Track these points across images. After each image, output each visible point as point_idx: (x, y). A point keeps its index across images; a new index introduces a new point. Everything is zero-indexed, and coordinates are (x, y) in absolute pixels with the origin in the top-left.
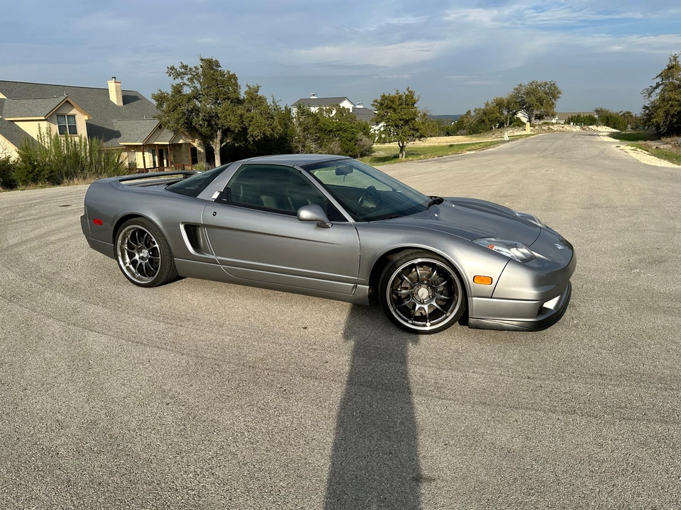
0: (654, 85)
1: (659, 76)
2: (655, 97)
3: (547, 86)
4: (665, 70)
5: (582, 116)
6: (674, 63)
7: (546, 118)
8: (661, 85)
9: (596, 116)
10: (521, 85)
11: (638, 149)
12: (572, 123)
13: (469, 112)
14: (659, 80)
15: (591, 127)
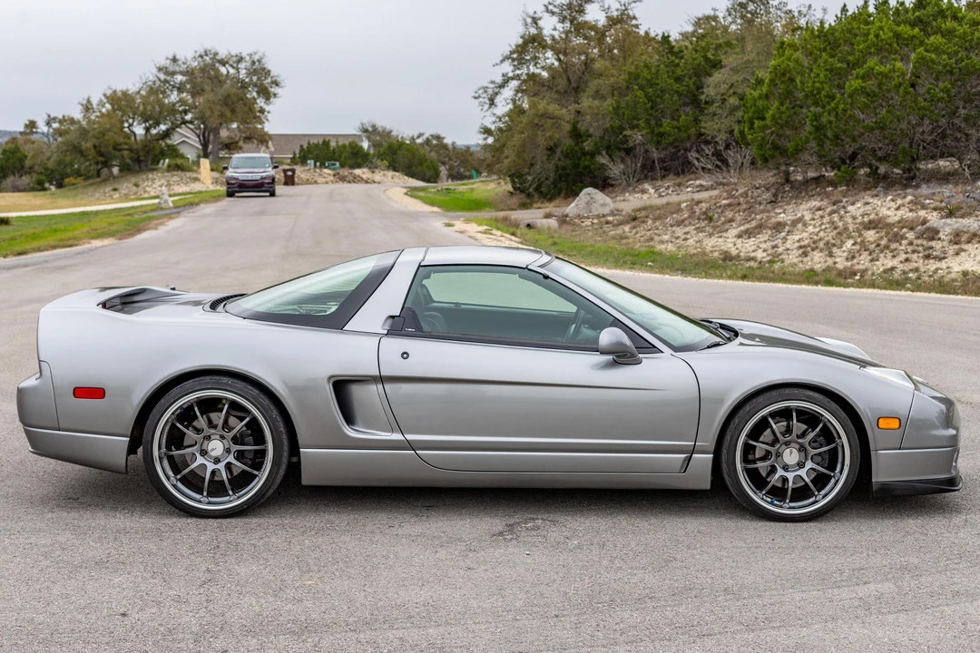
0: (499, 79)
1: (507, 58)
2: (503, 107)
3: (242, 65)
4: (517, 46)
5: (333, 144)
6: (533, 31)
7: (246, 146)
8: (512, 79)
9: (365, 145)
10: (175, 60)
11: (494, 232)
12: (311, 162)
13: (32, 125)
14: (507, 68)
15: (358, 172)
